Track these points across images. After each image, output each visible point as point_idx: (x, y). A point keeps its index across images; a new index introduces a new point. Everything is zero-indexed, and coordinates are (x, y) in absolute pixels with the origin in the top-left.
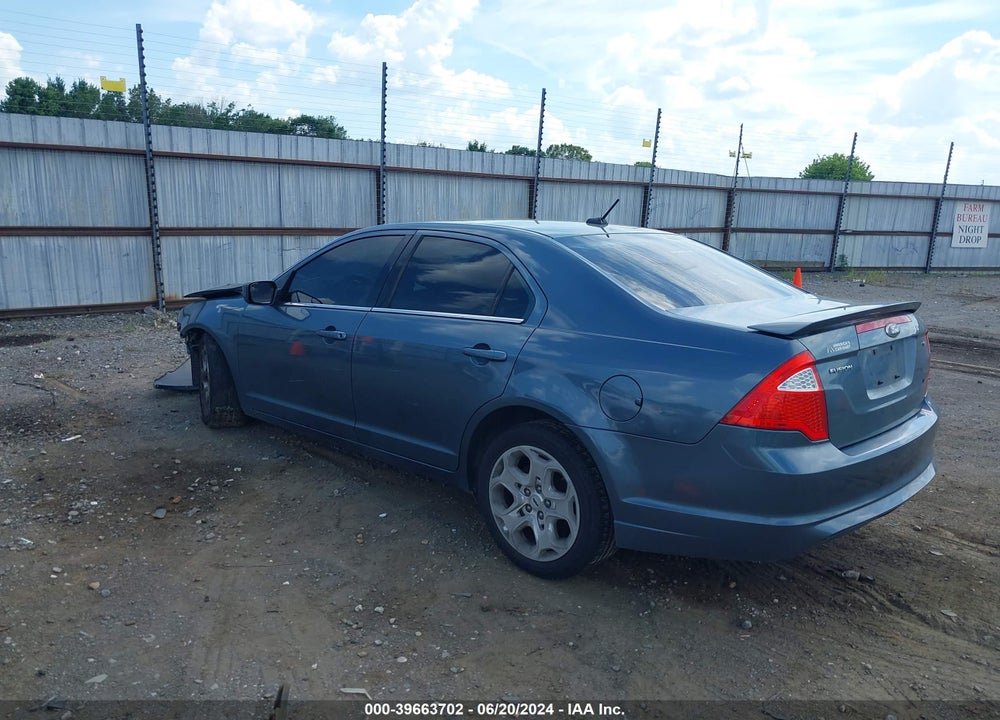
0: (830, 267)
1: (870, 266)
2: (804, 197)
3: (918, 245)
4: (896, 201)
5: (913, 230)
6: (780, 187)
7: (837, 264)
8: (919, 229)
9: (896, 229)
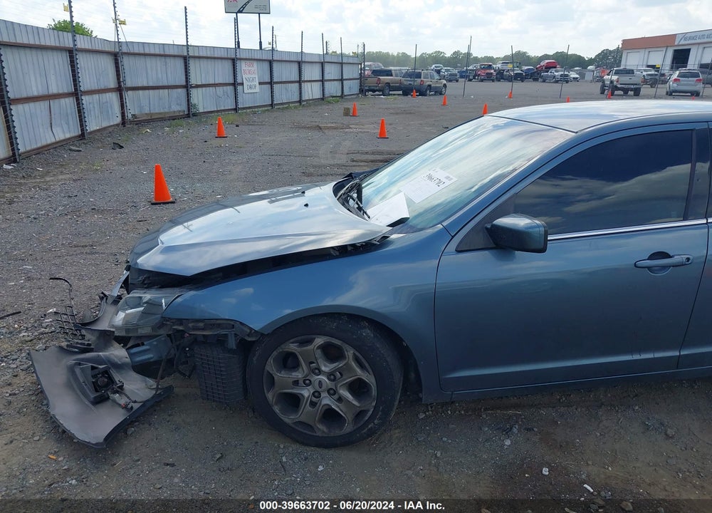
0: (189, 114)
1: (209, 110)
2: (163, 59)
3: (229, 92)
4: (213, 60)
5: (224, 82)
6: (147, 51)
7: (193, 111)
8: (227, 82)
9: (217, 82)
